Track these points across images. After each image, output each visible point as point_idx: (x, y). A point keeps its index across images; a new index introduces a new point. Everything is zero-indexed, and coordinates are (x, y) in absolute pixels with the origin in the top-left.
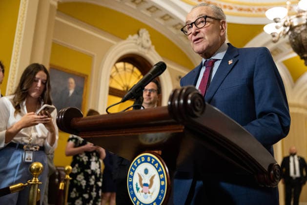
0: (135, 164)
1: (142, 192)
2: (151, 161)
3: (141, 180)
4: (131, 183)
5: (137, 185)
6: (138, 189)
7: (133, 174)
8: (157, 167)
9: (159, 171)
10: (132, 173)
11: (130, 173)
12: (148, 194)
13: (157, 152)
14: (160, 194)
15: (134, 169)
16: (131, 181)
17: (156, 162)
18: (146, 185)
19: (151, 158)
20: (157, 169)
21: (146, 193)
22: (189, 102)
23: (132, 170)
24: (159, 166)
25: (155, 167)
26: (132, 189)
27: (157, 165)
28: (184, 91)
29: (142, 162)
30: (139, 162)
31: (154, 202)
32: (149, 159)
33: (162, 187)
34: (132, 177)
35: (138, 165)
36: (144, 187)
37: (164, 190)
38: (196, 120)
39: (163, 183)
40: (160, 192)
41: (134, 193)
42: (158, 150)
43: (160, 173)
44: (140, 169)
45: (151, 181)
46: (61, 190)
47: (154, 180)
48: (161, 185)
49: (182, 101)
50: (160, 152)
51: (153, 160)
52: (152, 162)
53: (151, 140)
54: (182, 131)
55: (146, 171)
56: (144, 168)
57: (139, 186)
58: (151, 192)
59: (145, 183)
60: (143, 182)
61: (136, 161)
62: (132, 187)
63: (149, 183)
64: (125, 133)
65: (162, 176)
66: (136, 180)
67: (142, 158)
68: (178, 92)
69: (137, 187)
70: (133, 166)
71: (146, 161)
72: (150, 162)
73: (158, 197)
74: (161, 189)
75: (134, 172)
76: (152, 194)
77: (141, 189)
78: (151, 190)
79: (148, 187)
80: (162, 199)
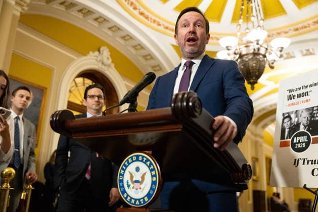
0: (126, 163)
1: (133, 188)
2: (143, 159)
3: (132, 177)
4: (122, 181)
5: (128, 182)
6: (129, 186)
7: (124, 173)
8: (148, 165)
9: (151, 168)
10: (122, 171)
11: (121, 171)
12: (139, 190)
13: (147, 152)
14: (151, 188)
15: (125, 168)
16: (122, 179)
17: (148, 160)
18: (137, 181)
19: (143, 157)
20: (149, 167)
21: (137, 189)
22: (191, 104)
23: (122, 169)
24: (151, 164)
25: (147, 165)
26: (123, 186)
27: (148, 163)
28: (186, 96)
29: (133, 161)
30: (130, 161)
31: (145, 197)
32: (140, 158)
33: (153, 183)
34: (123, 175)
35: (129, 164)
36: (135, 183)
37: (156, 185)
38: (195, 120)
39: (154, 179)
40: (151, 187)
41: (124, 189)
42: (149, 150)
43: (151, 170)
44: (132, 168)
45: (143, 178)
46: (23, 199)
47: (146, 177)
48: (152, 181)
49: (185, 104)
50: (150, 152)
51: (145, 159)
52: (144, 161)
53: (142, 141)
54: (180, 130)
55: (138, 169)
56: (136, 166)
57: (130, 183)
58: (142, 188)
59: (137, 179)
60: (134, 179)
61: (128, 160)
62: (123, 185)
63: (140, 180)
64: (123, 133)
65: (153, 173)
66: (127, 177)
67: (134, 157)
68: (180, 96)
69: (127, 184)
70: (124, 165)
71: (137, 160)
72: (142, 161)
73: (149, 192)
74: (152, 184)
75: (125, 170)
76: (143, 189)
77: (132, 186)
78: (142, 186)
79: (139, 184)
80: (153, 193)
